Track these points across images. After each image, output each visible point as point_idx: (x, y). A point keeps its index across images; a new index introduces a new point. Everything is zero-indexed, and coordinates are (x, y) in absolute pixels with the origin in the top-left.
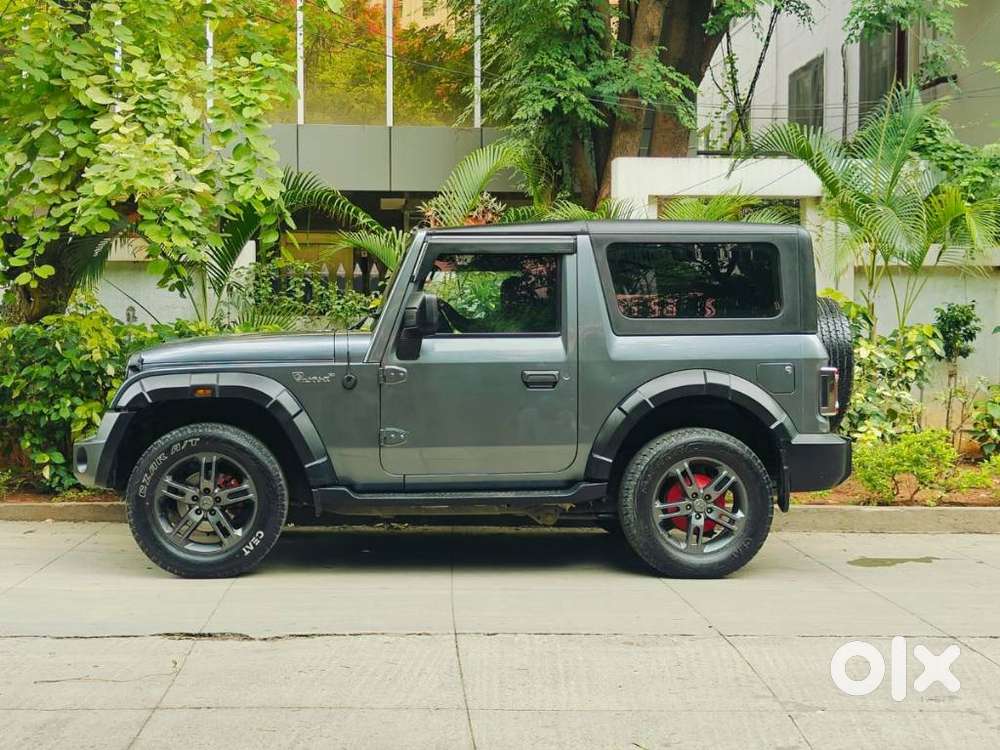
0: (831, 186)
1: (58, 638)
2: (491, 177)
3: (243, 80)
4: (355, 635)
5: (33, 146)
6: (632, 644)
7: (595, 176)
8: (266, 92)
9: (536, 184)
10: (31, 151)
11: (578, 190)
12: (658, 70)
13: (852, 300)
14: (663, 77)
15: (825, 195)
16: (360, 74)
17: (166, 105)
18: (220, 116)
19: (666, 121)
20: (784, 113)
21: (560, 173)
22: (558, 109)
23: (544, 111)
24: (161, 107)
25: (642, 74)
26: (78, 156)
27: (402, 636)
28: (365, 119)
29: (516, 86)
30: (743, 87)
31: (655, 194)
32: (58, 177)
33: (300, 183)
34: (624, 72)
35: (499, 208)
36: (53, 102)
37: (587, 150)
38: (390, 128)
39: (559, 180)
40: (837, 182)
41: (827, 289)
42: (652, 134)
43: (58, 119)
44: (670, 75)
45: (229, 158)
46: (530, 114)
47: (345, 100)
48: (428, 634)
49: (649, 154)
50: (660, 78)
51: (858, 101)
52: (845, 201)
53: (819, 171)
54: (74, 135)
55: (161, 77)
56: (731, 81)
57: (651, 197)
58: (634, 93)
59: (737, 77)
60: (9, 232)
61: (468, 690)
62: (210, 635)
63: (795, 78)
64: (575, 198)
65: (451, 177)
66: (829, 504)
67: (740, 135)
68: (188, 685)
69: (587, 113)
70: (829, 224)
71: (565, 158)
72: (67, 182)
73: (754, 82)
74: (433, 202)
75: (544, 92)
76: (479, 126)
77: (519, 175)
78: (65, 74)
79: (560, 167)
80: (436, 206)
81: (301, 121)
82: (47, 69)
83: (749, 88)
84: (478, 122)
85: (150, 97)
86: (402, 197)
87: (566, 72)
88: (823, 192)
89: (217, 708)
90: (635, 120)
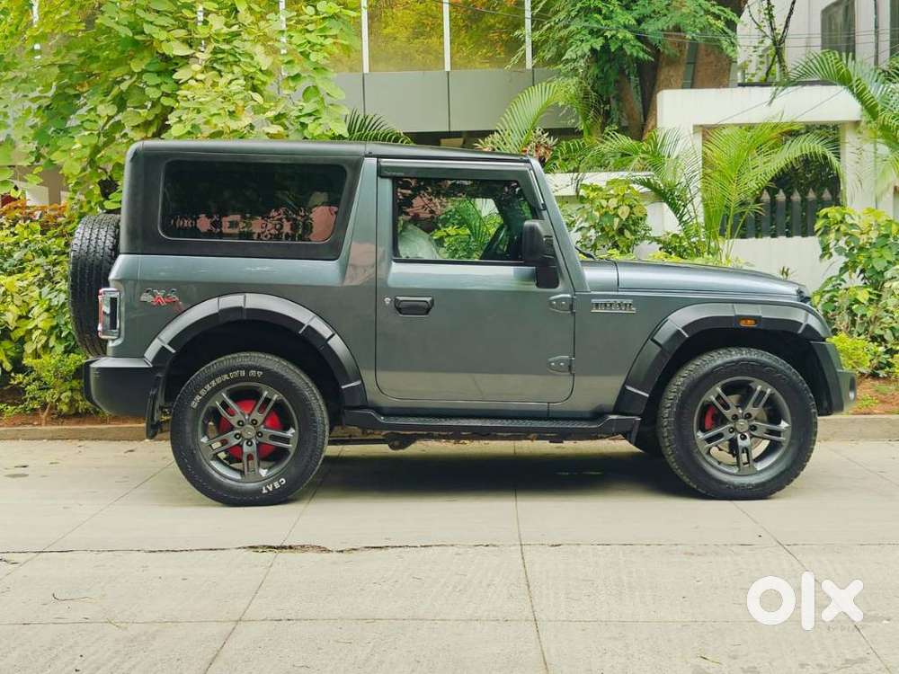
0: (871, 110)
1: (151, 552)
2: (544, 112)
3: (310, 27)
4: (425, 546)
5: (122, 99)
6: (693, 554)
7: (641, 110)
8: (331, 36)
9: (585, 119)
10: (121, 103)
11: (625, 123)
12: (700, 5)
13: (892, 218)
14: (705, 11)
15: (864, 119)
16: (419, 27)
17: (240, 54)
18: (289, 62)
19: (707, 55)
20: (818, 41)
21: (607, 107)
22: (605, 47)
23: (593, 50)
24: (235, 56)
25: (684, 10)
26: (162, 105)
27: (470, 547)
28: (425, 67)
29: (566, 27)
30: (779, 22)
31: (700, 123)
32: (147, 124)
33: (367, 123)
34: (668, 9)
35: (551, 142)
36: (139, 56)
37: (633, 85)
38: (448, 73)
39: (607, 114)
40: (876, 105)
41: (868, 209)
42: (694, 67)
43: (144, 72)
44: (712, 10)
45: (299, 101)
46: (579, 53)
47: (406, 52)
48: (494, 546)
49: (692, 86)
50: (702, 13)
51: (889, 27)
52: (886, 123)
53: (859, 96)
54: (158, 86)
55: (235, 28)
56: (767, 17)
57: (695, 127)
58: (677, 29)
59: (774, 13)
60: (104, 178)
61: (536, 600)
62: (290, 547)
63: (827, 13)
64: (623, 130)
65: (506, 116)
66: (875, 414)
67: (776, 67)
68: (270, 598)
69: (634, 50)
70: (868, 147)
71: (613, 92)
72: (153, 129)
73: (789, 17)
74: (489, 139)
75: (592, 32)
76: (531, 67)
77: (569, 111)
78: (147, 28)
79: (608, 102)
80: (492, 143)
81: (366, 70)
82: (131, 26)
83: (784, 23)
84: (529, 64)
85: (226, 47)
86: (460, 137)
87: (612, 11)
88: (861, 116)
89: (297, 620)
90: (678, 54)
